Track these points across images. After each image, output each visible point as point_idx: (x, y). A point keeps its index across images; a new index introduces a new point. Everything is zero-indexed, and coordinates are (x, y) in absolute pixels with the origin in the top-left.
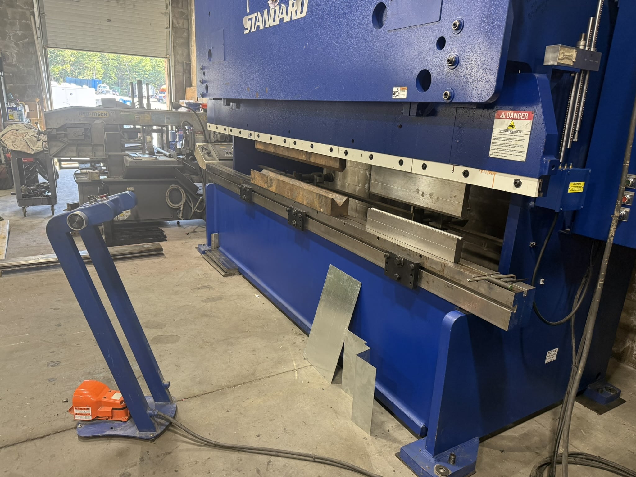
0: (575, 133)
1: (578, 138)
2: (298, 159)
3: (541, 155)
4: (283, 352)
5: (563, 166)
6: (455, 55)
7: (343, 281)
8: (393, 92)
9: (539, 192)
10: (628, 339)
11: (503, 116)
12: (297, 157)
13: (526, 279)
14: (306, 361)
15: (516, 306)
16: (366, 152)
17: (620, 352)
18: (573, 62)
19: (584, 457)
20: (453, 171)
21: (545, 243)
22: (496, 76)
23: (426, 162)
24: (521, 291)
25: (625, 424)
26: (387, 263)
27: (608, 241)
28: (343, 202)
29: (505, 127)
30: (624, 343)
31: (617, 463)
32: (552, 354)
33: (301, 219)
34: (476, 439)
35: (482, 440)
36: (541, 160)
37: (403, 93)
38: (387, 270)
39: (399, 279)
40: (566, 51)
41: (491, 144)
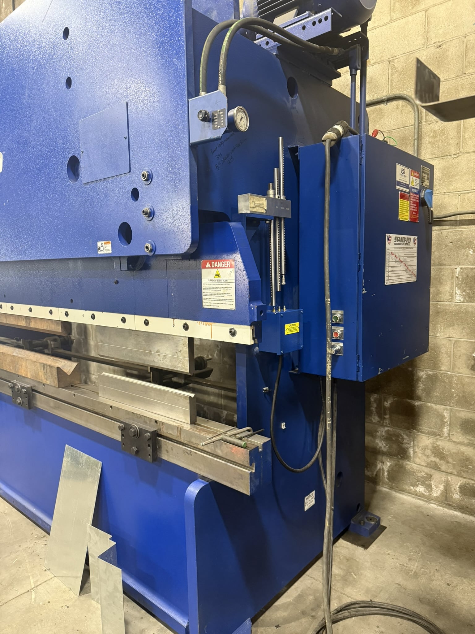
0: (281, 277)
1: (286, 282)
2: (18, 326)
3: (248, 301)
4: (18, 568)
5: (277, 309)
6: (149, 207)
7: (82, 464)
8: (98, 247)
9: (254, 339)
10: (378, 462)
11: (208, 265)
12: (16, 324)
13: (262, 430)
14: (48, 572)
15: (254, 464)
16: (87, 311)
17: (374, 476)
18: (265, 210)
19: (357, 606)
20: (174, 325)
21: (276, 388)
22: (190, 226)
23: (148, 318)
24: (256, 447)
25: (389, 554)
26: (123, 435)
27: (327, 379)
28: (73, 369)
29: (212, 277)
30: (376, 466)
31: (388, 602)
32: (310, 498)
33: (27, 395)
34: (248, 622)
35: (254, 621)
36: (249, 307)
37: (108, 248)
38: (124, 444)
39: (137, 452)
40: (256, 200)
41: (203, 295)
